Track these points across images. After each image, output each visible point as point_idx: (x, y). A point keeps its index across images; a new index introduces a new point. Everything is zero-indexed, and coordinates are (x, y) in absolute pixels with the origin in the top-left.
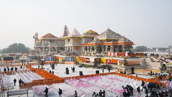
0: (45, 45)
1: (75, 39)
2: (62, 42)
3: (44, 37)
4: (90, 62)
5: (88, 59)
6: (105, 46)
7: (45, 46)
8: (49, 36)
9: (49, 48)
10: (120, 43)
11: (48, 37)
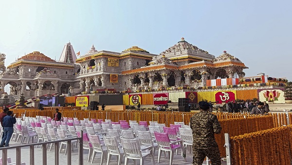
0: (26, 75)
1: (109, 59)
2: (66, 73)
3: (25, 58)
4: (170, 102)
5: (164, 95)
6: (183, 73)
7: (26, 79)
8: (38, 57)
9: (37, 82)
10: (222, 64)
11: (35, 59)
